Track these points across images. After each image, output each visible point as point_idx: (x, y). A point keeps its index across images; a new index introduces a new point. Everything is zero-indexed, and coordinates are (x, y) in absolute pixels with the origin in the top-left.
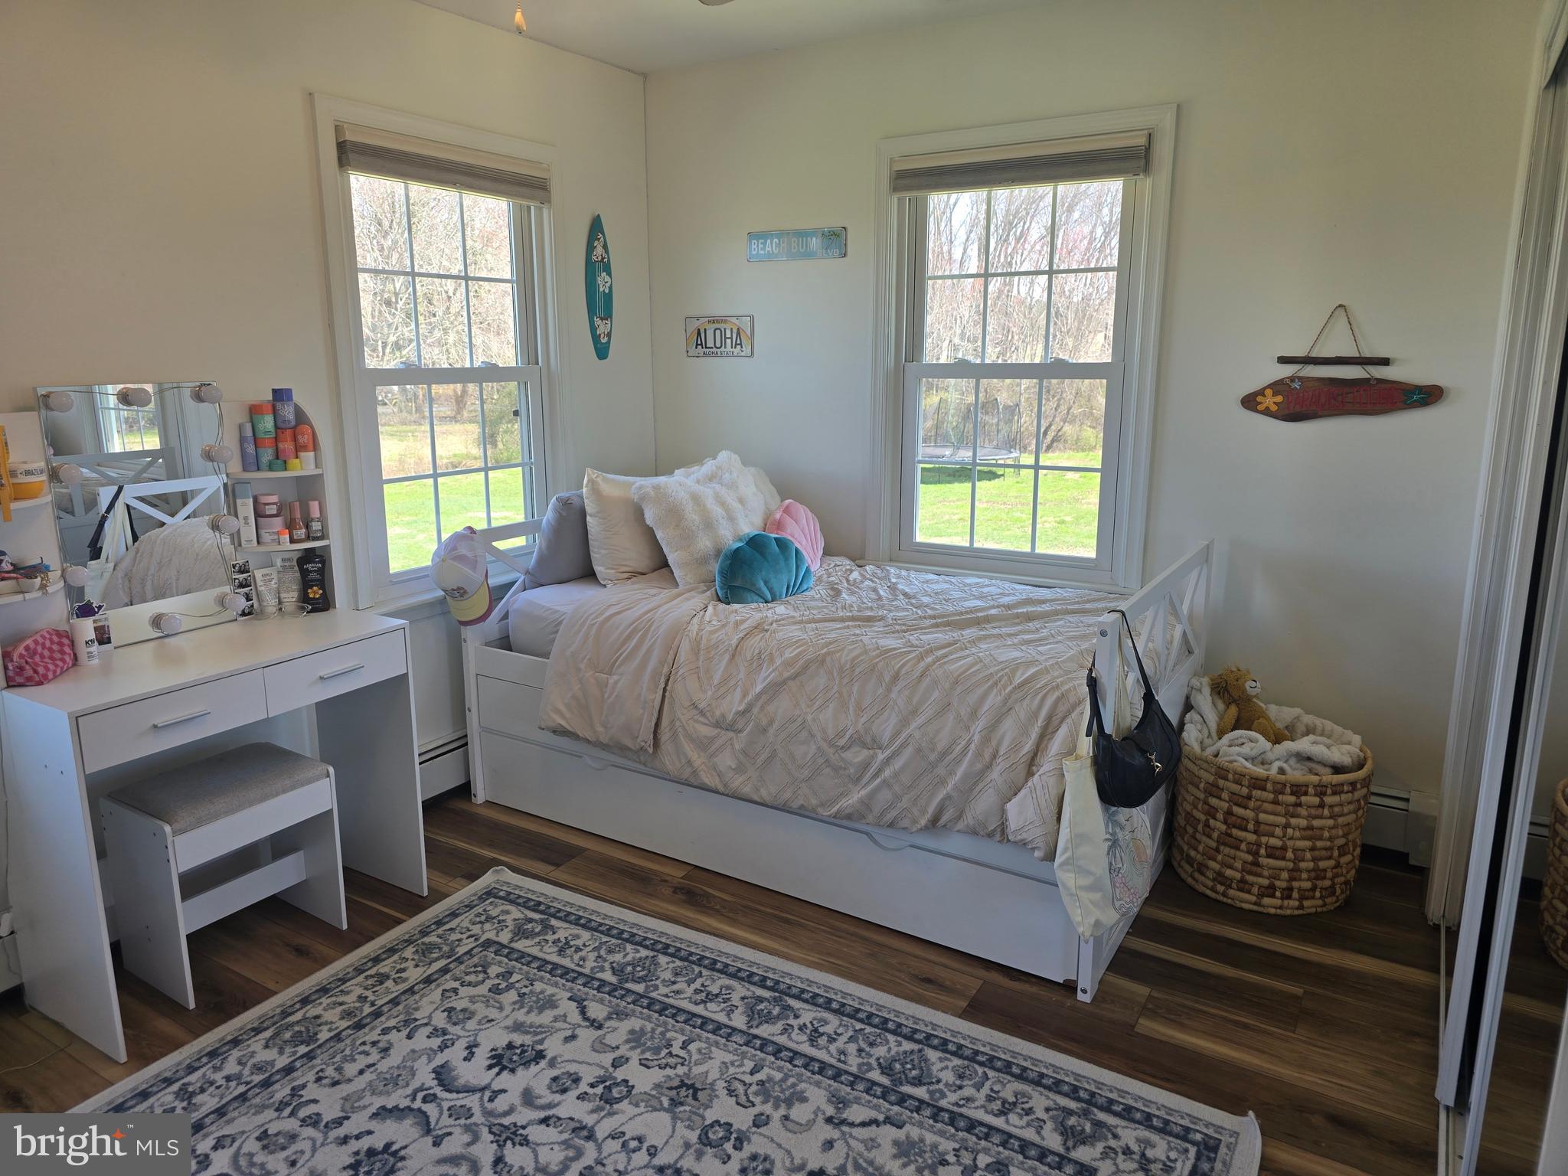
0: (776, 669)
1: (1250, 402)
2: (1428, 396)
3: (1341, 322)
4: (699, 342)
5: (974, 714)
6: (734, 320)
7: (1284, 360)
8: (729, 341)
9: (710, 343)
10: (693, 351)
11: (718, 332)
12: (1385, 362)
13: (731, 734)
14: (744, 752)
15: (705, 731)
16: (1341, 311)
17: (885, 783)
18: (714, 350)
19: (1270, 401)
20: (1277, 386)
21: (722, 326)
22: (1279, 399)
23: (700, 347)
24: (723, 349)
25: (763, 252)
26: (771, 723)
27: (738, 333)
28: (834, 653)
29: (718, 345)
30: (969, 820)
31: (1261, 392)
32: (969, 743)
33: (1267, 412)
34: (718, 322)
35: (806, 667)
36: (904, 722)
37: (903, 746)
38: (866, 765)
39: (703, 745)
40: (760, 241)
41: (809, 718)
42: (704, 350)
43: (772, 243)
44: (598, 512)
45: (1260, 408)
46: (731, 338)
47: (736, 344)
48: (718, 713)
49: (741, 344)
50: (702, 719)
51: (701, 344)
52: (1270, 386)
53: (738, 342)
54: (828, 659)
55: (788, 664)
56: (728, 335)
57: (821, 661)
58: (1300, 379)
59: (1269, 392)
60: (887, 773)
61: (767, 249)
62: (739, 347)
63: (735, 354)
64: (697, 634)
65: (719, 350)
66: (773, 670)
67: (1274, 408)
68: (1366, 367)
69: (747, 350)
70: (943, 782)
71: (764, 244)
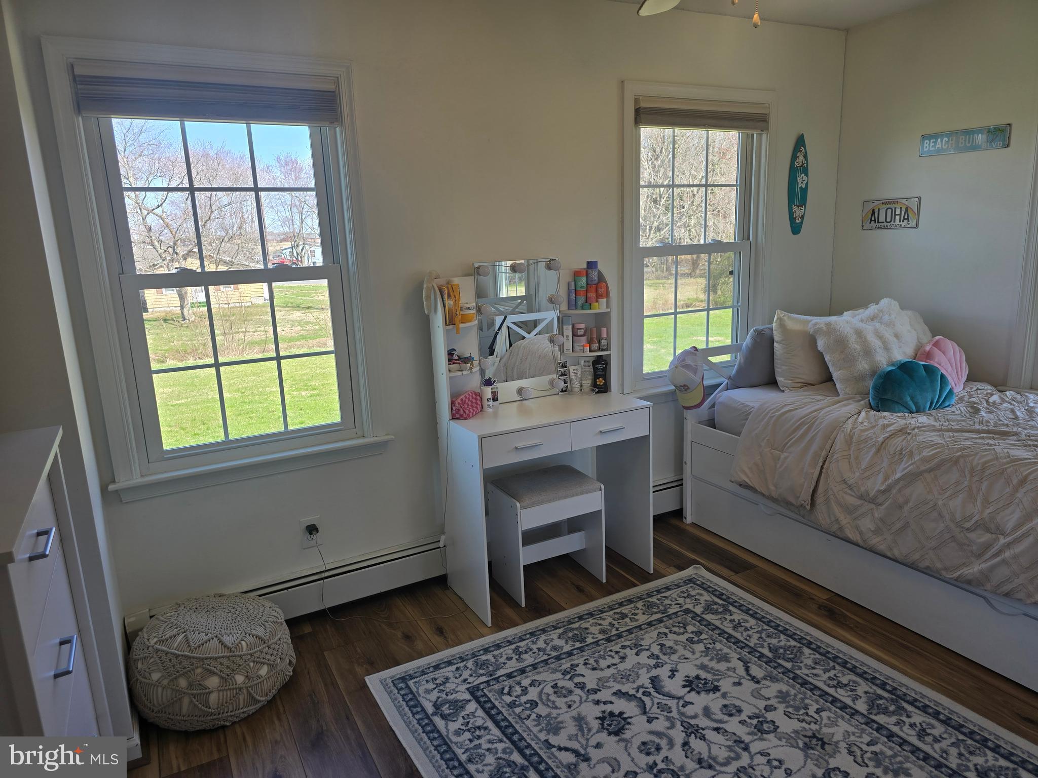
0: (915, 463)
4: (873, 219)
6: (904, 201)
8: (897, 217)
9: (882, 219)
10: (867, 225)
11: (889, 211)
13: (873, 506)
14: (882, 520)
15: (852, 500)
17: (1004, 563)
18: (885, 224)
21: (893, 206)
23: (873, 222)
24: (892, 223)
25: (933, 149)
26: (906, 502)
27: (907, 211)
28: (967, 456)
29: (888, 220)
34: (890, 203)
35: (939, 466)
36: (1028, 518)
38: (988, 546)
39: (849, 510)
40: (932, 141)
41: (940, 503)
42: (877, 224)
43: (942, 141)
44: (782, 340)
46: (900, 215)
47: (904, 219)
48: (863, 489)
49: (908, 219)
50: (849, 492)
51: (875, 220)
53: (906, 217)
54: (962, 460)
55: (925, 460)
56: (898, 212)
57: (956, 461)
60: (1008, 554)
61: (937, 146)
62: (906, 221)
63: (903, 226)
64: (851, 431)
65: (889, 224)
66: (912, 464)
69: (913, 223)
71: (935, 143)
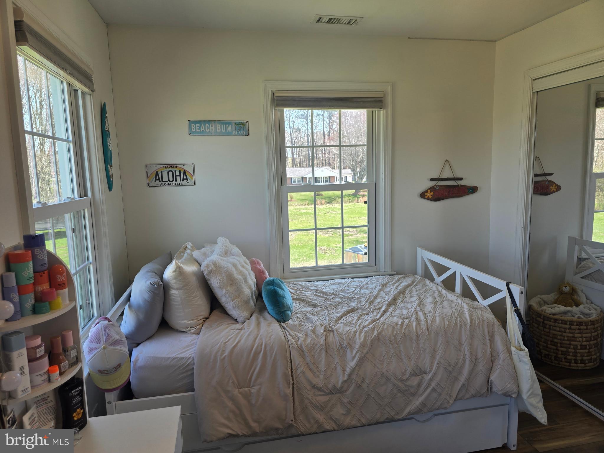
0: (358, 351)
1: (423, 195)
2: (473, 190)
3: (447, 166)
4: (157, 178)
5: (460, 344)
6: (182, 166)
7: (432, 180)
8: (178, 178)
9: (165, 178)
10: (153, 183)
11: (171, 173)
12: (461, 179)
13: (338, 395)
14: (350, 402)
15: (323, 399)
16: (447, 162)
17: (434, 390)
18: (169, 182)
19: (429, 194)
20: (432, 189)
21: (173, 170)
22: (432, 193)
23: (158, 181)
24: (174, 182)
25: (199, 131)
26: (363, 380)
27: (185, 173)
28: (381, 332)
29: (171, 179)
30: (472, 392)
31: (426, 192)
32: (464, 357)
33: (428, 199)
34: (170, 167)
36: (433, 357)
37: (438, 368)
38: (419, 384)
39: (321, 408)
40: (197, 125)
41: (384, 371)
42: (161, 182)
43: (205, 126)
45: (426, 197)
46: (180, 176)
47: (183, 179)
48: (330, 386)
49: (187, 179)
50: (320, 393)
51: (159, 180)
52: (429, 189)
53: (185, 178)
54: (380, 336)
55: (363, 345)
56: (178, 174)
57: (378, 338)
58: (438, 186)
59: (429, 191)
60: (433, 384)
61: (202, 129)
62: (185, 181)
63: (183, 184)
65: (172, 183)
66: (357, 352)
67: (431, 197)
68: (456, 181)
69: (191, 182)
70: (456, 379)
71: (200, 127)
